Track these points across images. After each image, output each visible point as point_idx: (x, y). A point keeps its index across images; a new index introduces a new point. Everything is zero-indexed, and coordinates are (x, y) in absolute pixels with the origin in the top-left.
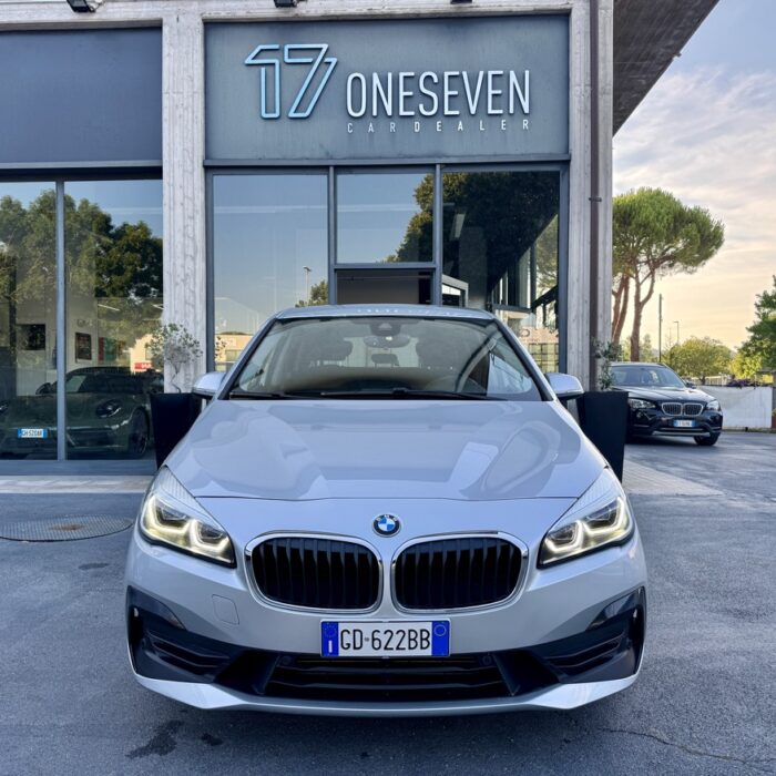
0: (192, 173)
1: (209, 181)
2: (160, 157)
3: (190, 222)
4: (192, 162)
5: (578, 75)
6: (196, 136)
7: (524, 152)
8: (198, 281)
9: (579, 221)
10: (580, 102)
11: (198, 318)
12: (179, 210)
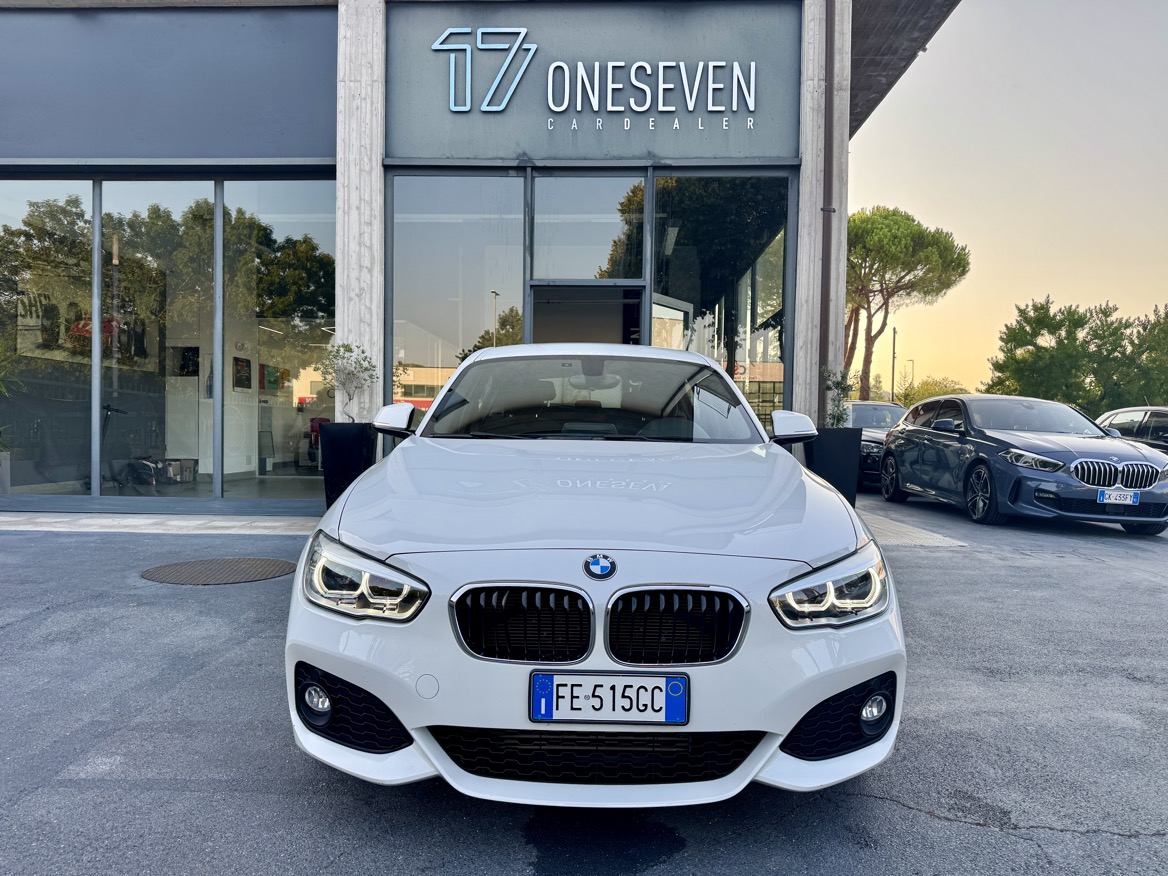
0: (370, 173)
1: (389, 183)
2: (334, 154)
3: (367, 229)
4: (370, 160)
5: (811, 67)
6: (375, 132)
7: (748, 155)
8: (375, 296)
9: (809, 234)
10: (812, 98)
11: (375, 338)
12: (354, 214)
